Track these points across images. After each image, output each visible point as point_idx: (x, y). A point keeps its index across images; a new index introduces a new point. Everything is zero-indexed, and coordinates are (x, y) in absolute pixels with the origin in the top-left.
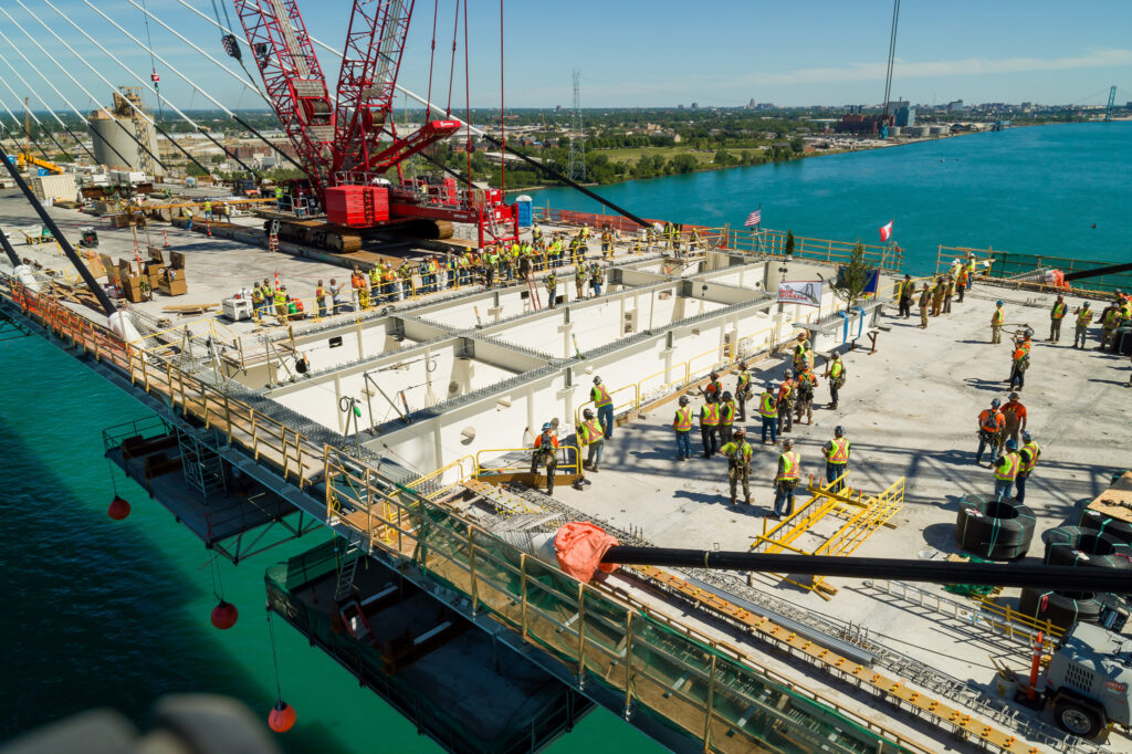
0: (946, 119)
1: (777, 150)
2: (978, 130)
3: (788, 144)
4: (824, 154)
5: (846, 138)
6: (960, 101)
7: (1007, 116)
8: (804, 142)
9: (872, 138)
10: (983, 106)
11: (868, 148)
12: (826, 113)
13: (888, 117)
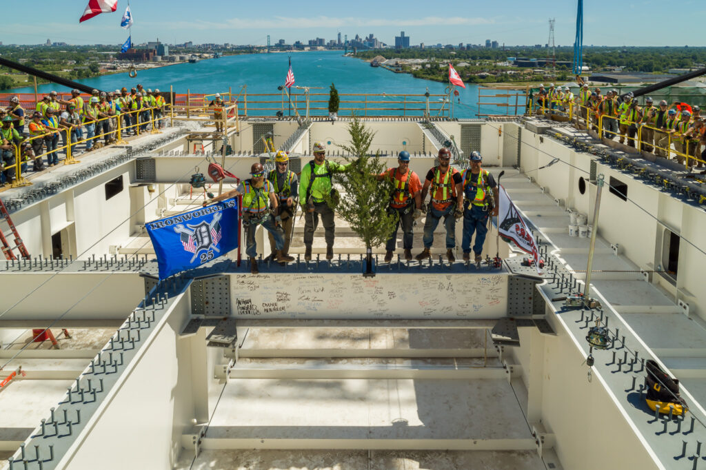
0: (187, 52)
1: (80, 72)
2: (206, 58)
3: (87, 68)
4: (114, 73)
5: (127, 63)
6: (191, 42)
8: (99, 66)
9: (145, 63)
10: (204, 45)
11: (144, 69)
12: (108, 48)
13: (151, 51)
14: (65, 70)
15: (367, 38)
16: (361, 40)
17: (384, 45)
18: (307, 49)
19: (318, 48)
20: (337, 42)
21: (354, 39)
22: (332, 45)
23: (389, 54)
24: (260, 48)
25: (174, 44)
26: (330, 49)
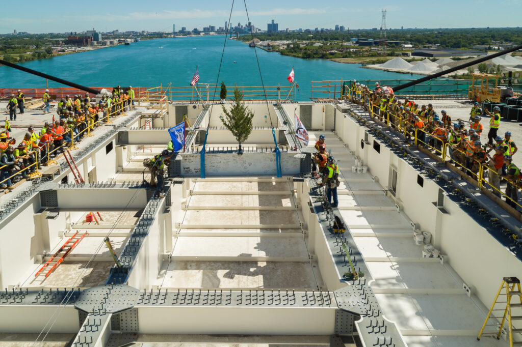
0: (115, 38)
1: (39, 54)
3: (44, 51)
4: (63, 55)
5: (72, 46)
6: (117, 30)
7: (138, 36)
8: (53, 49)
9: (85, 46)
10: (127, 32)
11: (84, 51)
12: (58, 36)
13: (89, 37)
14: (28, 53)
15: (246, 25)
16: (242, 26)
17: (259, 30)
18: (202, 34)
19: (211, 33)
20: (224, 29)
21: (237, 26)
22: (220, 31)
23: (263, 37)
24: (168, 34)
25: (105, 32)
26: (219, 34)
